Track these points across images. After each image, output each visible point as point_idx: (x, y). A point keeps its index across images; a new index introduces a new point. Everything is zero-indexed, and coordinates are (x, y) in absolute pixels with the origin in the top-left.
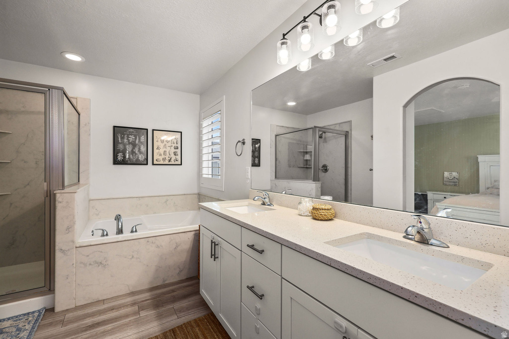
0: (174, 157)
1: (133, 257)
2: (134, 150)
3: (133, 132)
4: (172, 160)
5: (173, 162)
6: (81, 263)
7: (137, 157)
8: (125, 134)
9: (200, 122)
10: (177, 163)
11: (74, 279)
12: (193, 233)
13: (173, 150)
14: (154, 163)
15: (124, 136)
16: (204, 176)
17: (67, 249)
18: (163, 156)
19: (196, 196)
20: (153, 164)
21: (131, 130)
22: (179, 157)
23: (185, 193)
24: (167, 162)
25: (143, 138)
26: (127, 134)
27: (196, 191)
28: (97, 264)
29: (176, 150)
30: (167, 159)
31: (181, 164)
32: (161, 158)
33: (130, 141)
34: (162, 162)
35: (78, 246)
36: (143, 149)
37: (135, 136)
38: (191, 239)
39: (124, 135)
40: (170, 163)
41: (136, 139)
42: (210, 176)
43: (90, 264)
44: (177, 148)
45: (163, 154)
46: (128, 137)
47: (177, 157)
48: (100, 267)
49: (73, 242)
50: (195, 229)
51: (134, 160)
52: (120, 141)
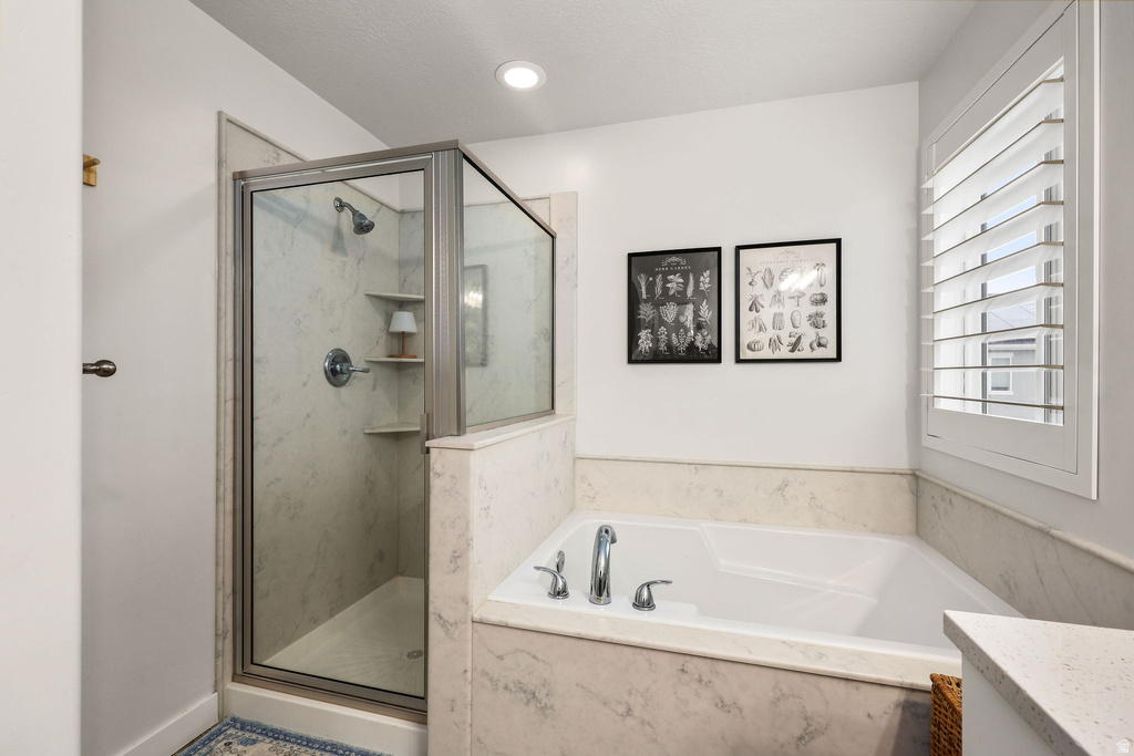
0: (809, 334)
1: (629, 711)
2: (682, 319)
3: (678, 264)
4: (805, 343)
5: (806, 354)
6: (485, 674)
7: (688, 340)
8: (658, 273)
9: (919, 181)
10: (820, 353)
11: (469, 720)
12: (897, 696)
13: (808, 309)
14: (742, 357)
15: (654, 280)
16: (942, 405)
17: (452, 621)
18: (771, 333)
19: (904, 481)
20: (738, 360)
21: (674, 259)
22: (829, 334)
23: (857, 465)
24: (784, 353)
25: (706, 280)
26: (662, 272)
27: (903, 463)
28: (523, 695)
29: (820, 308)
30: (786, 340)
31: (839, 359)
32: (764, 338)
33: (671, 293)
34: (766, 353)
35: (477, 616)
36: (707, 313)
37: (685, 275)
38: (883, 723)
39: (655, 275)
40: (796, 355)
41: (686, 284)
42: (975, 408)
43: (506, 688)
44: (824, 301)
45: (769, 325)
46: (666, 281)
47: (822, 332)
48: (532, 708)
49: (465, 601)
50: (909, 680)
51: (682, 348)
52: (644, 296)
